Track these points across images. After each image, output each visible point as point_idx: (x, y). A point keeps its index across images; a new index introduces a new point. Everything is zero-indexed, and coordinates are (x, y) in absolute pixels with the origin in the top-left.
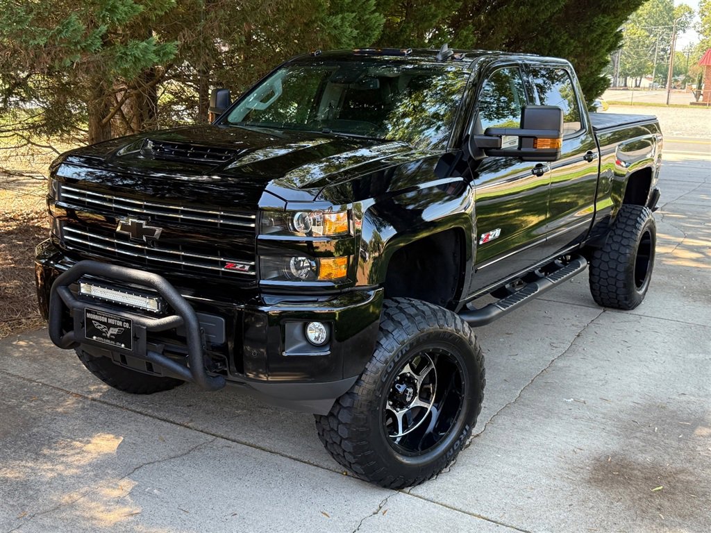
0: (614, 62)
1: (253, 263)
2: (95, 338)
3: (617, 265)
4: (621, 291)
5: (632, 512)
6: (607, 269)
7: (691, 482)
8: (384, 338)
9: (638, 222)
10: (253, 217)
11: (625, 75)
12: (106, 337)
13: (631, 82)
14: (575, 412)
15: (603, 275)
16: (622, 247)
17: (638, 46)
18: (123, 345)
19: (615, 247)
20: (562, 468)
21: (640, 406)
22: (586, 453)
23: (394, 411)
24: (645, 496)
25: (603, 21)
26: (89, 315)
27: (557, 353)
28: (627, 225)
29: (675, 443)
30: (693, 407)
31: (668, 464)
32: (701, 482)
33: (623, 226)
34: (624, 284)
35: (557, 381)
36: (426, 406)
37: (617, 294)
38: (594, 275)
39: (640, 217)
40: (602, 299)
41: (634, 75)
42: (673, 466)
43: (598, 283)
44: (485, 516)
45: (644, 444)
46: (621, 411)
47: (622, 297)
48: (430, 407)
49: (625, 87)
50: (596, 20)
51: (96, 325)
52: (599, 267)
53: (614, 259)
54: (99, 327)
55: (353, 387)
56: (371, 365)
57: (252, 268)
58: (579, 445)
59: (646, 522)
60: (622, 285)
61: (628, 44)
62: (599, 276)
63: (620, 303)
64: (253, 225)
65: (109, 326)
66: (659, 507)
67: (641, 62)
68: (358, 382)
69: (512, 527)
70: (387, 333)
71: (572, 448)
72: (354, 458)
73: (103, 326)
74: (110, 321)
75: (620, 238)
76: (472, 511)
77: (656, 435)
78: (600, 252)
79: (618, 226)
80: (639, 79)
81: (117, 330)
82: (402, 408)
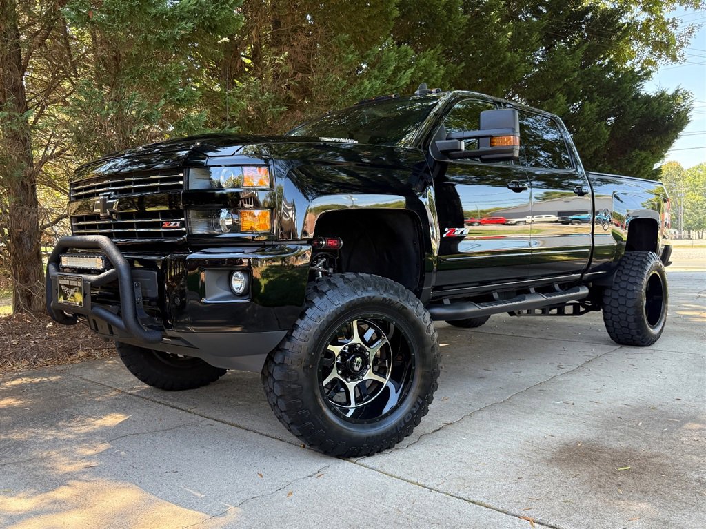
0: (678, 219)
1: (183, 219)
3: (626, 301)
4: (633, 326)
5: (587, 486)
6: (618, 305)
7: (665, 465)
8: (318, 298)
9: (643, 262)
10: (181, 175)
11: (689, 229)
13: (693, 234)
14: (562, 411)
15: (615, 311)
16: (629, 285)
17: (697, 208)
18: (78, 304)
19: (623, 285)
20: (525, 450)
21: (629, 407)
22: (558, 439)
23: (345, 382)
24: (607, 474)
25: (639, 154)
26: (60, 281)
27: (560, 372)
28: (633, 265)
29: (657, 435)
30: (686, 409)
31: (643, 448)
32: (677, 465)
33: (630, 267)
34: (635, 319)
35: (552, 389)
36: (381, 381)
37: (630, 329)
38: (606, 312)
39: (646, 259)
40: (617, 335)
41: (697, 228)
42: (649, 451)
43: (611, 319)
44: (422, 483)
45: (622, 434)
46: (607, 410)
47: (634, 332)
48: (386, 381)
49: (689, 238)
50: (633, 153)
51: (63, 289)
52: (610, 304)
53: (622, 296)
54: (65, 291)
55: (283, 342)
56: (303, 322)
57: (183, 224)
58: (552, 433)
59: (599, 495)
60: (633, 320)
61: (689, 207)
62: (610, 312)
63: (634, 338)
64: (181, 182)
65: (70, 287)
66: (620, 483)
67: (700, 219)
68: (289, 337)
69: (447, 494)
70: (322, 294)
71: (543, 435)
72: (289, 418)
73: (67, 289)
74: (71, 283)
75: (627, 277)
76: (412, 479)
77: (639, 428)
78: (610, 291)
79: (625, 267)
80: (700, 232)
81: (74, 290)
82: (353, 379)
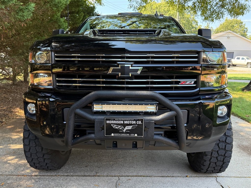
1: (196, 80)
2: (113, 134)
10: (197, 55)
12: (123, 133)
18: (136, 135)
26: (108, 122)
51: (114, 127)
54: (116, 128)
57: (195, 83)
64: (197, 60)
65: (124, 125)
73: (119, 126)
74: (126, 122)
81: (131, 127)
